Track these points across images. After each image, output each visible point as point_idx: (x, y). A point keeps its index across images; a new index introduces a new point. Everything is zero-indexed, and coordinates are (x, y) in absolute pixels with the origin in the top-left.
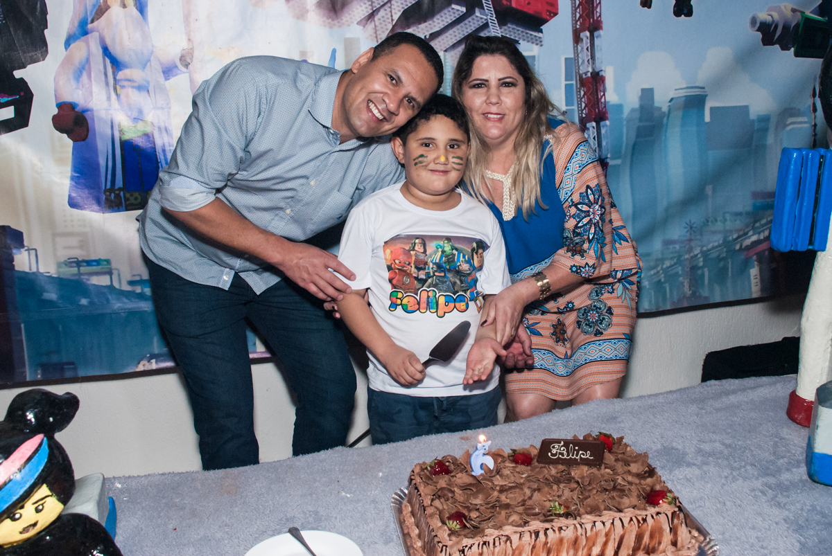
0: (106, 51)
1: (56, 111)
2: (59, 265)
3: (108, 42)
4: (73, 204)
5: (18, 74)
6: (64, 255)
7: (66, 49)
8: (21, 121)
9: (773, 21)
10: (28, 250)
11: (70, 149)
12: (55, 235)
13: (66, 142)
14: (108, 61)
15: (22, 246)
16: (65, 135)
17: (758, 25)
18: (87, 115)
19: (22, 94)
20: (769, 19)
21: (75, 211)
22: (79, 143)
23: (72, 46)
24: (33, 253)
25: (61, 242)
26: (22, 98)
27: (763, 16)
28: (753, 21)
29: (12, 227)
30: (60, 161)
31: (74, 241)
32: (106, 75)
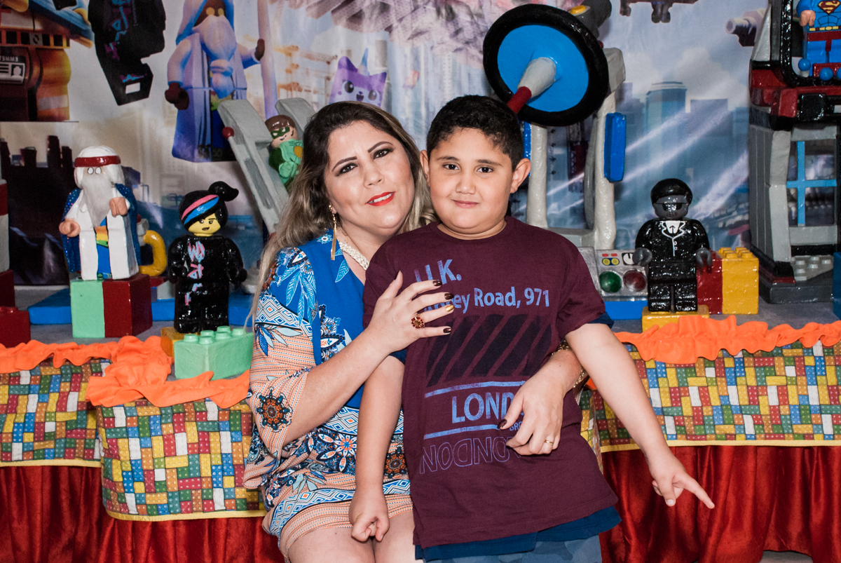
0: (204, 47)
1: (167, 87)
2: (163, 198)
3: (206, 41)
4: (175, 154)
5: (144, 61)
6: (167, 191)
7: (177, 44)
8: (144, 93)
9: (750, 25)
10: (143, 186)
11: (176, 115)
12: (162, 176)
13: (174, 109)
14: (205, 54)
15: (139, 182)
16: (173, 105)
17: (734, 28)
18: (188, 91)
19: (146, 75)
20: (745, 23)
21: (177, 160)
22: (181, 111)
23: (181, 42)
24: (146, 188)
25: (166, 181)
26: (146, 78)
27: (740, 20)
28: (729, 25)
29: (134, 168)
30: (168, 123)
31: (174, 181)
32: (203, 62)
